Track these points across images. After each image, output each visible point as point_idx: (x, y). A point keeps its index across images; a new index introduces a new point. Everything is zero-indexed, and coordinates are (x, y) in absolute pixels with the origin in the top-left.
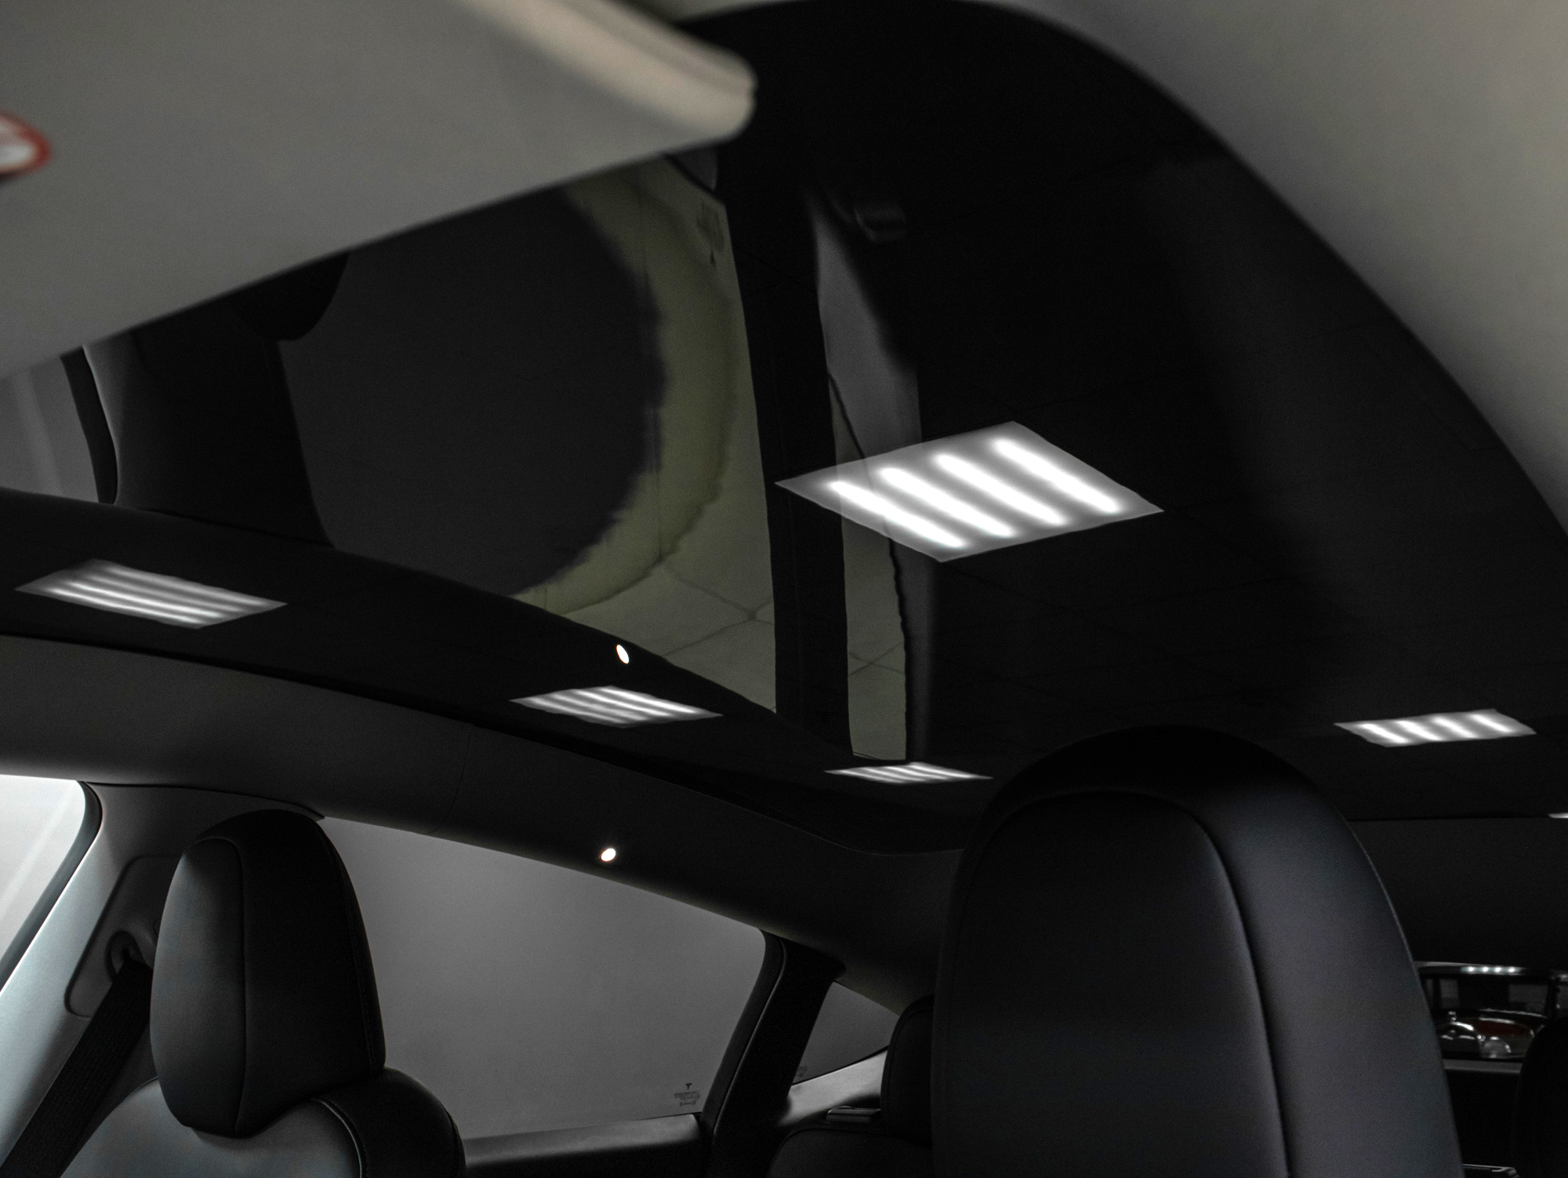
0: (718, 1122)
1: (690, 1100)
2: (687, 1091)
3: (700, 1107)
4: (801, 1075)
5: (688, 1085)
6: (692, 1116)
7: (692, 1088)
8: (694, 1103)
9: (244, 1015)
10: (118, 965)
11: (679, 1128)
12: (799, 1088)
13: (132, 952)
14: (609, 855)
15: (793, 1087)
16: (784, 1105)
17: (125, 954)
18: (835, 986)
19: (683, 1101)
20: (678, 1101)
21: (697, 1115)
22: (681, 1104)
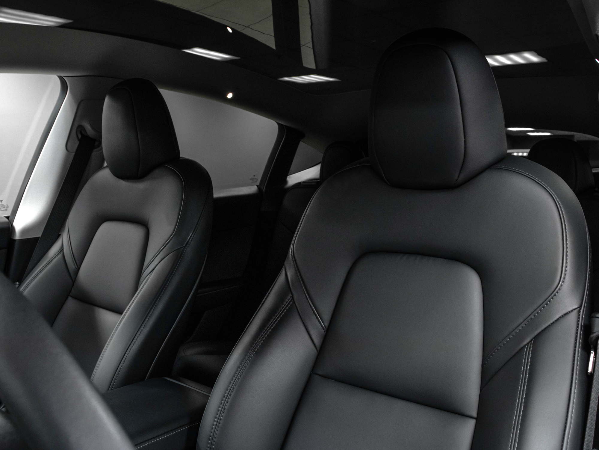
0: (265, 187)
1: (255, 181)
2: (253, 178)
3: (258, 183)
4: (290, 173)
5: (254, 176)
6: (256, 186)
7: (255, 177)
8: (256, 182)
9: (138, 139)
10: (80, 136)
11: (251, 189)
12: (290, 177)
13: (83, 132)
14: (230, 96)
15: (288, 176)
16: (286, 182)
17: (81, 133)
18: (301, 142)
19: (253, 181)
20: (251, 181)
21: (257, 186)
22: (252, 182)
